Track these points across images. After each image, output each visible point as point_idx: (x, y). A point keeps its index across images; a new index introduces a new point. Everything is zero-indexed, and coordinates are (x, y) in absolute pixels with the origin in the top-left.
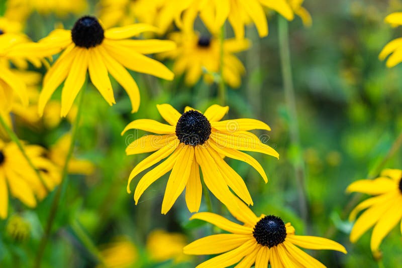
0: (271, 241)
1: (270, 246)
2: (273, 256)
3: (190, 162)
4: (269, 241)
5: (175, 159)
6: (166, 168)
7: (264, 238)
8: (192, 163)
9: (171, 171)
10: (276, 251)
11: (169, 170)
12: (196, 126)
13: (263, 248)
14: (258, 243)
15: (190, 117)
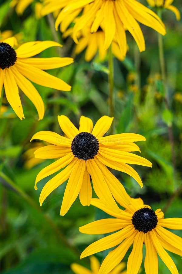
0: (146, 229)
1: (145, 232)
2: (147, 240)
3: (83, 172)
4: (144, 229)
5: (72, 170)
6: (63, 178)
7: (140, 227)
8: (85, 173)
9: (68, 180)
10: (149, 235)
11: (66, 180)
12: (87, 147)
13: (139, 233)
14: (136, 229)
15: (82, 138)
